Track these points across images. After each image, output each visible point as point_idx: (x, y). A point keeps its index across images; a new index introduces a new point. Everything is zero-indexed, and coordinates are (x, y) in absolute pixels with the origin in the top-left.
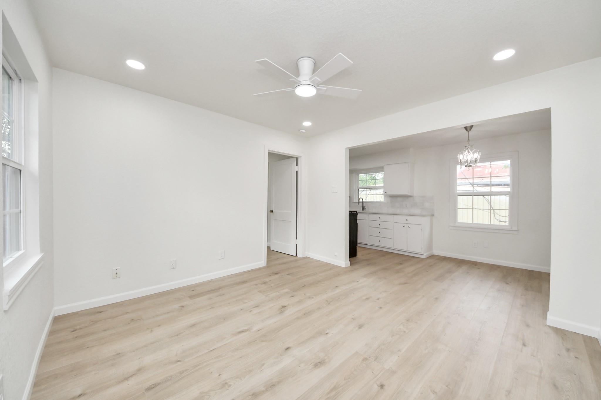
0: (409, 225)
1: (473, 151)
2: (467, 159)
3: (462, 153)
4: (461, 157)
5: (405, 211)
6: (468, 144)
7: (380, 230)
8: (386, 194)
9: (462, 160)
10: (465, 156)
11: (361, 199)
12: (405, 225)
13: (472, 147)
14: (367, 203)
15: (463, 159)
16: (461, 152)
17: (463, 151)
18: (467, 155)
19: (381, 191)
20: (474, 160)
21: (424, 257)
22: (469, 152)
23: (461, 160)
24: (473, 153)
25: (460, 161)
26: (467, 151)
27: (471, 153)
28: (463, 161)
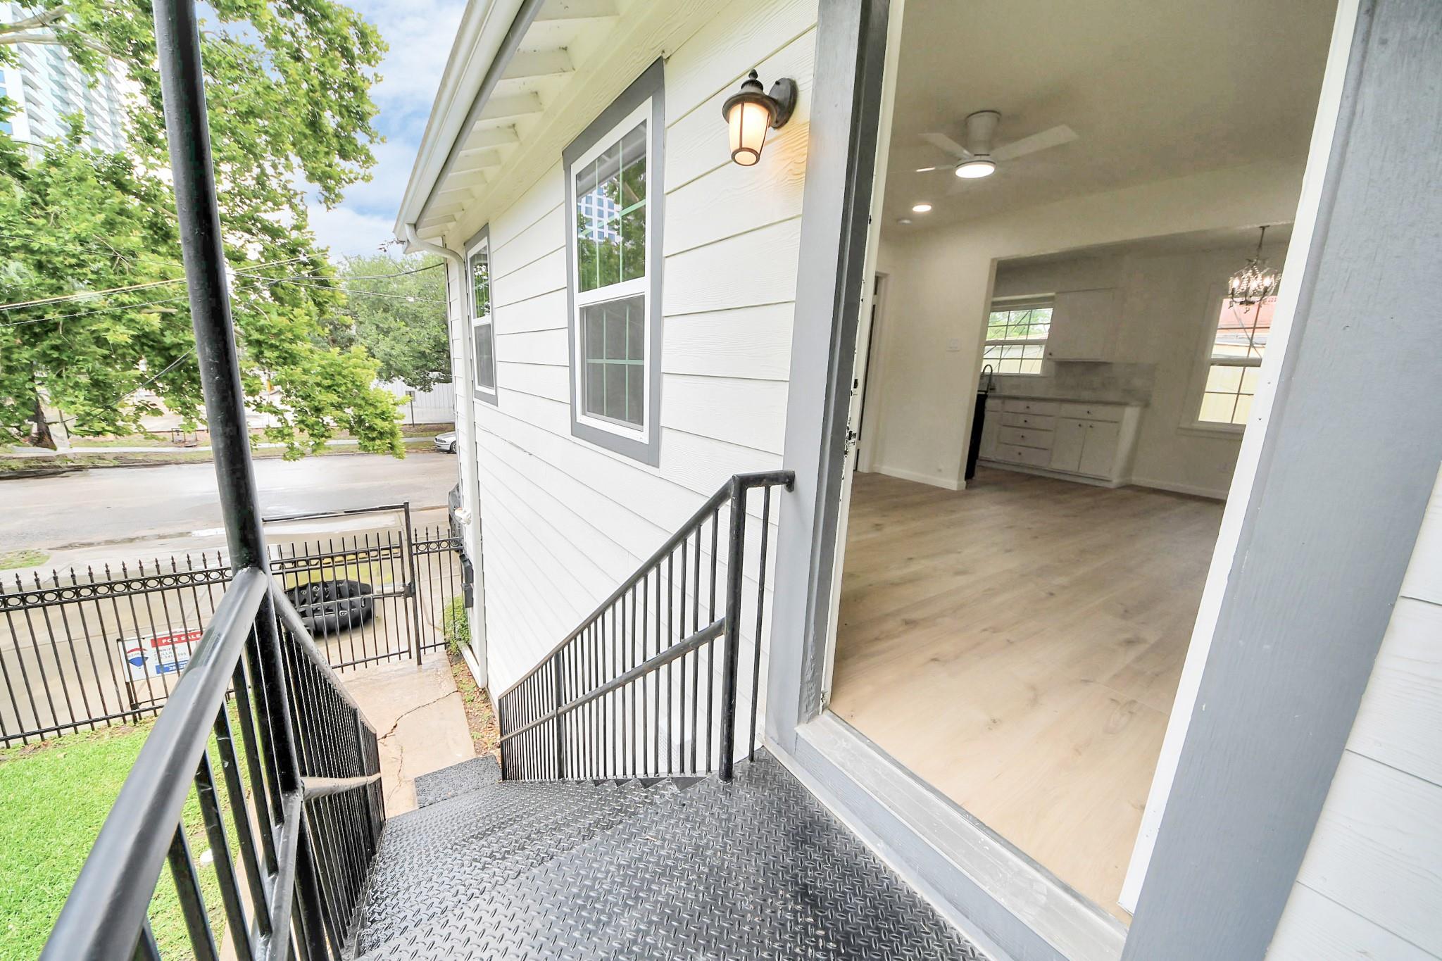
0: (1090, 423)
1: (1265, 271)
2: (1248, 289)
3: (1240, 275)
4: (1235, 283)
5: (1086, 395)
6: (1258, 256)
7: (1025, 432)
8: (1050, 357)
9: (1236, 290)
10: (1245, 281)
11: (989, 367)
12: (1083, 423)
13: (1264, 263)
14: (1000, 376)
15: (1239, 287)
16: (1236, 271)
17: (1243, 271)
18: (1249, 281)
19: (1039, 352)
20: (1262, 290)
21: (1111, 486)
22: (1254, 274)
23: (1233, 290)
24: (1263, 276)
25: (1230, 292)
26: (1250, 273)
27: (1260, 276)
28: (1238, 291)
